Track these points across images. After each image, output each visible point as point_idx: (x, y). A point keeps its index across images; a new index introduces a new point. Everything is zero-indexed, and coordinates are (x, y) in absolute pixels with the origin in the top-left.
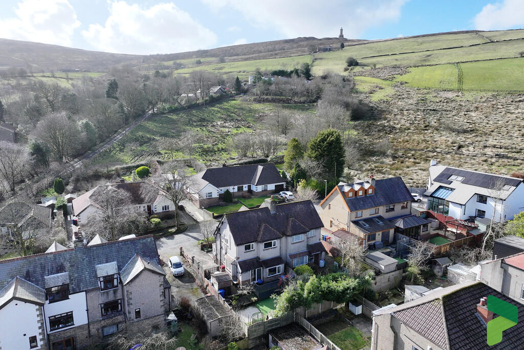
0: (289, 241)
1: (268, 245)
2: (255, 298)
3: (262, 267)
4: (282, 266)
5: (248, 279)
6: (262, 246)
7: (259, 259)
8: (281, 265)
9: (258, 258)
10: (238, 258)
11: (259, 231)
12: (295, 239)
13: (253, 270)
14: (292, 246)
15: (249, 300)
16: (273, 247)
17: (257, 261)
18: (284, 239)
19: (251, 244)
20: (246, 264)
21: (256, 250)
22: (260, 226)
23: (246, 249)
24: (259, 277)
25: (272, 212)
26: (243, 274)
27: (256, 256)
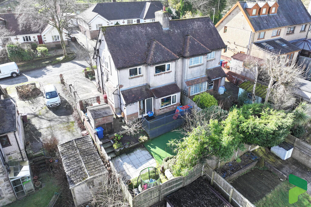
0: (186, 64)
1: (160, 69)
2: (145, 138)
3: (153, 96)
4: (178, 95)
5: (135, 111)
6: (152, 69)
7: (149, 86)
8: (176, 94)
9: (147, 86)
10: (121, 86)
11: (149, 50)
12: (193, 61)
13: (142, 101)
14: (190, 70)
15: (137, 140)
16: (166, 71)
17: (147, 90)
18: (179, 61)
19: (138, 67)
20: (133, 94)
21: (144, 76)
22: (150, 45)
23: (131, 74)
24: (149, 109)
25: (165, 28)
26: (129, 106)
27: (145, 83)
